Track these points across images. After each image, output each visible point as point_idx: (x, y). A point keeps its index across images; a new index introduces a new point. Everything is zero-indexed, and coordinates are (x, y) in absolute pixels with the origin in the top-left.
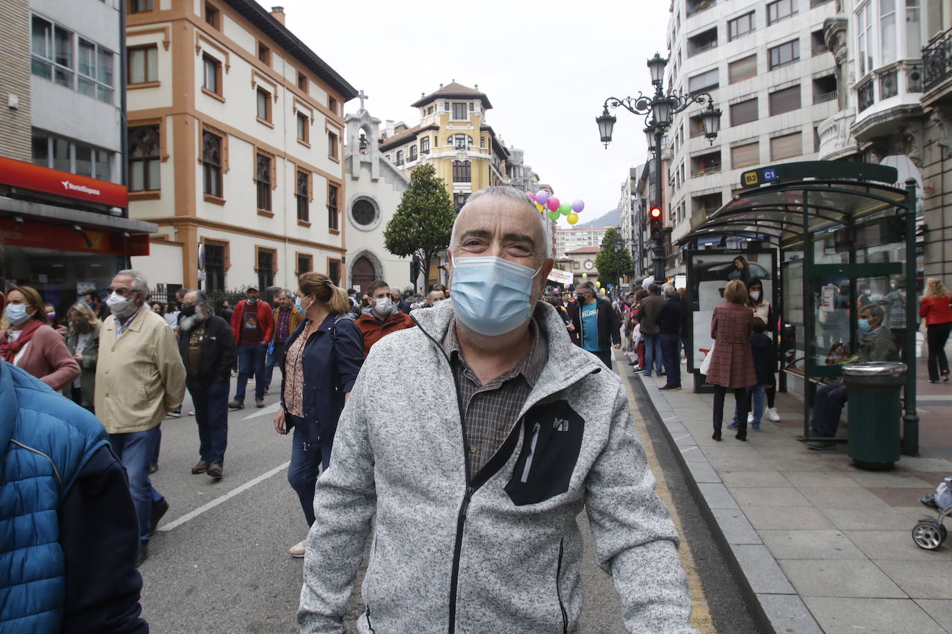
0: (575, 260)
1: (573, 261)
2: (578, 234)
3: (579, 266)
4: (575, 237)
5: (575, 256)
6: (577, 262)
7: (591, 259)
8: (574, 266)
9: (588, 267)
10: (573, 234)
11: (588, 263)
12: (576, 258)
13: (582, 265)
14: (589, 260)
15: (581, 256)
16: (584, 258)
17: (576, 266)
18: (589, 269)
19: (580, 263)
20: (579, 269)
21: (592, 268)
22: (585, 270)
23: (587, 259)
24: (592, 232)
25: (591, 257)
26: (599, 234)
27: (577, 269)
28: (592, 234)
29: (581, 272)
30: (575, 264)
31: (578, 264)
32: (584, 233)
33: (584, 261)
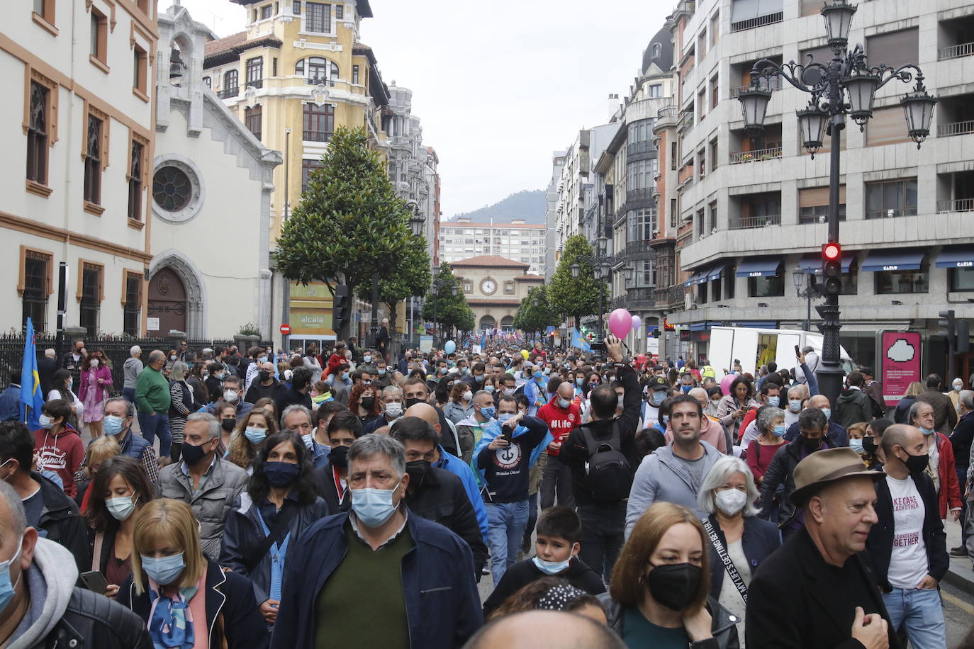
0: (465, 277)
1: (462, 278)
2: (468, 232)
3: (472, 287)
4: (463, 237)
5: (466, 271)
6: (468, 282)
7: (492, 277)
9: (487, 290)
10: (459, 232)
11: (487, 283)
12: (467, 275)
13: (476, 287)
14: (489, 279)
15: (477, 271)
16: (482, 274)
17: (467, 287)
18: (488, 294)
19: (474, 282)
20: (472, 293)
21: (493, 293)
22: (482, 295)
23: (487, 276)
24: (492, 231)
25: (493, 274)
26: (504, 234)
27: (468, 292)
28: (491, 234)
29: (476, 298)
30: (466, 285)
31: (469, 285)
32: (478, 232)
33: (481, 280)
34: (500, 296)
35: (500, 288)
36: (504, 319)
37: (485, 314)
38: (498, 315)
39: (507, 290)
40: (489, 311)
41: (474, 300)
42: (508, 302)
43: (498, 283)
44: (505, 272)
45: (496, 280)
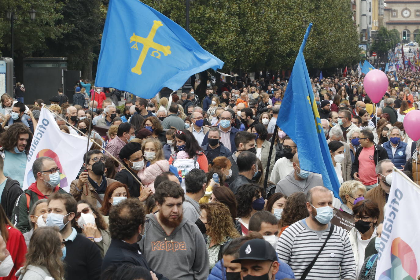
0: (393, 8)
1: (391, 9)
3: (397, 14)
5: (394, 5)
6: (395, 11)
7: (408, 8)
8: (392, 14)
9: (405, 15)
11: (405, 11)
12: (394, 7)
13: (399, 14)
14: (406, 9)
15: (400, 5)
16: (402, 6)
17: (394, 14)
18: (406, 18)
19: (398, 12)
20: (397, 17)
21: (409, 17)
22: (403, 18)
23: (405, 7)
25: (409, 6)
27: (395, 17)
29: (399, 19)
30: (394, 12)
31: (395, 12)
33: (402, 9)
34: (413, 18)
35: (413, 14)
36: (415, 31)
37: (405, 29)
38: (412, 29)
39: (417, 15)
40: (407, 26)
41: (398, 21)
42: (417, 22)
43: (412, 11)
44: (415, 5)
45: (411, 10)
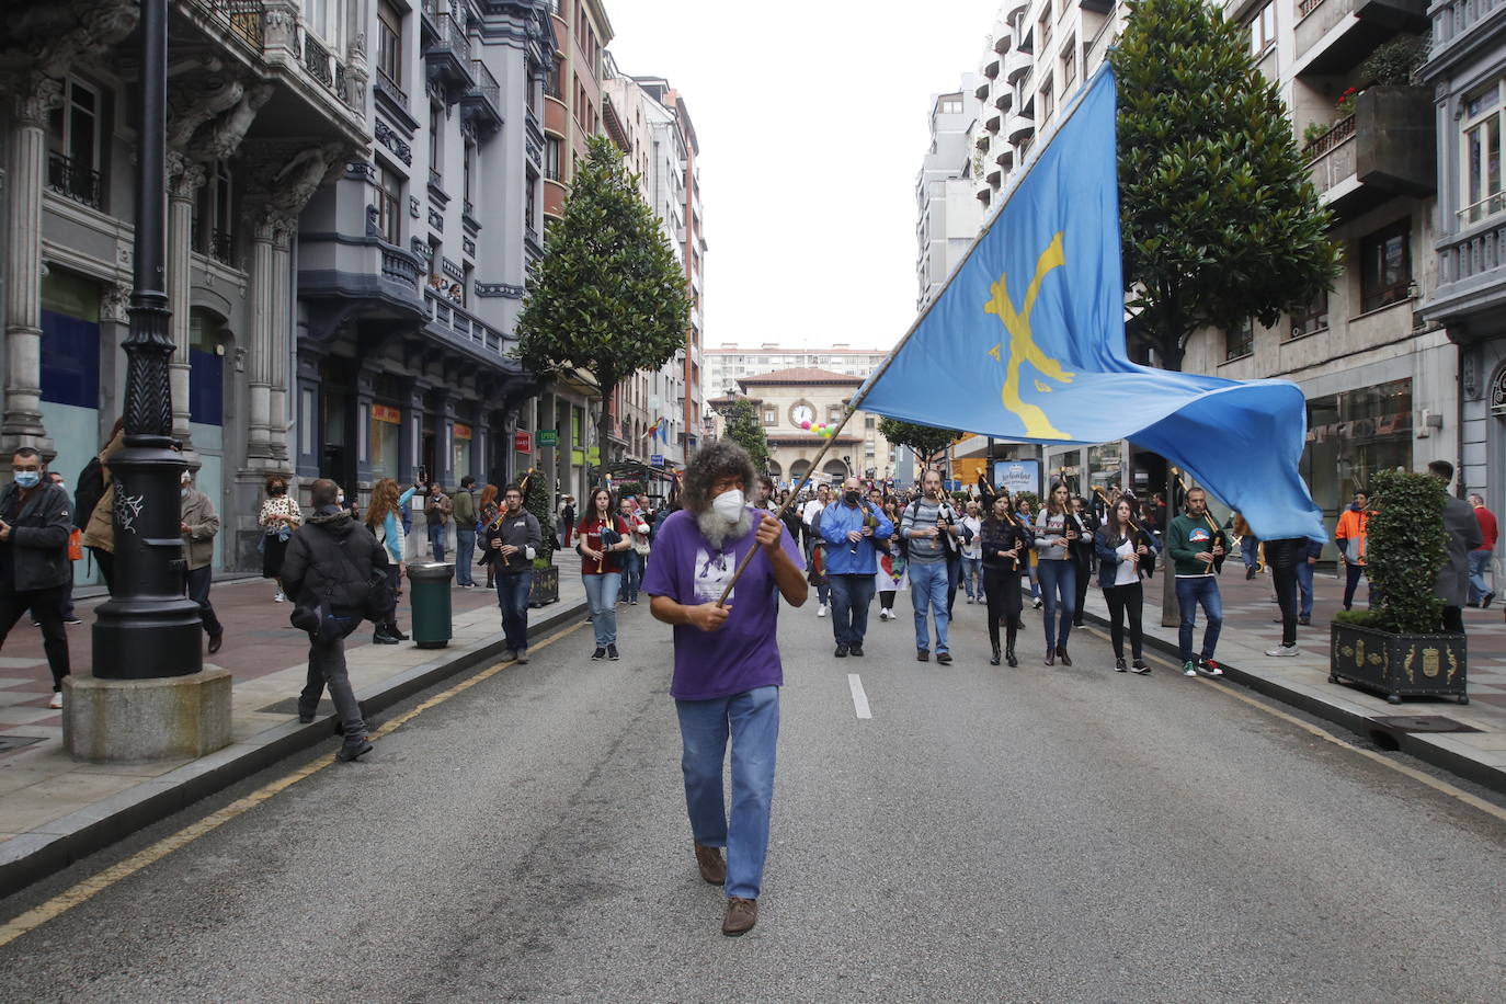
0: (766, 401)
1: (761, 401)
2: (775, 360)
3: (776, 416)
4: (770, 367)
5: (767, 390)
6: (770, 408)
7: (808, 399)
9: (800, 420)
10: (763, 361)
11: (799, 409)
12: (768, 396)
13: (783, 416)
14: (802, 403)
15: (784, 392)
16: (792, 394)
17: (769, 416)
18: (802, 427)
19: (780, 408)
20: (776, 426)
21: (810, 425)
22: (793, 428)
23: (799, 398)
24: (806, 358)
25: (809, 394)
26: (822, 363)
27: (770, 424)
28: (806, 361)
29: (783, 433)
30: (768, 412)
31: (772, 412)
32: (787, 360)
33: (790, 404)
35: (823, 417)
37: (797, 458)
40: (804, 452)
41: (780, 436)
43: (818, 409)
44: (828, 390)
45: (814, 404)
